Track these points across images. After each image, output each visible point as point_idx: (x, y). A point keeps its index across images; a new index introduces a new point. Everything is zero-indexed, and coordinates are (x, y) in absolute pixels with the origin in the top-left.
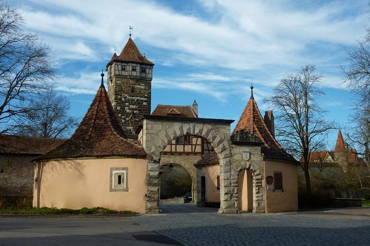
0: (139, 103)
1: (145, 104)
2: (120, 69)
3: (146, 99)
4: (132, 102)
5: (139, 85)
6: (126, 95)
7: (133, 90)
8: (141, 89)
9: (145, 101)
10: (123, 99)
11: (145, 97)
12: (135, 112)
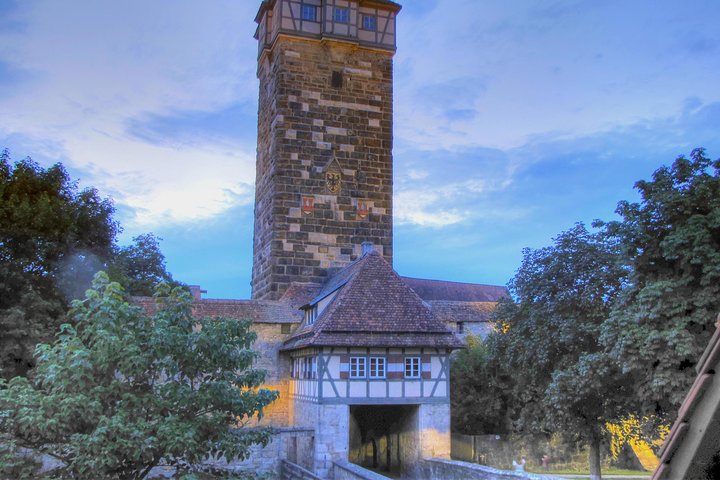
0: (355, 120)
1: (374, 123)
2: (297, 15)
3: (376, 109)
4: (331, 117)
5: (356, 65)
6: (316, 95)
7: (337, 80)
8: (363, 79)
9: (373, 115)
10: (306, 107)
11: (372, 103)
12: (344, 148)
